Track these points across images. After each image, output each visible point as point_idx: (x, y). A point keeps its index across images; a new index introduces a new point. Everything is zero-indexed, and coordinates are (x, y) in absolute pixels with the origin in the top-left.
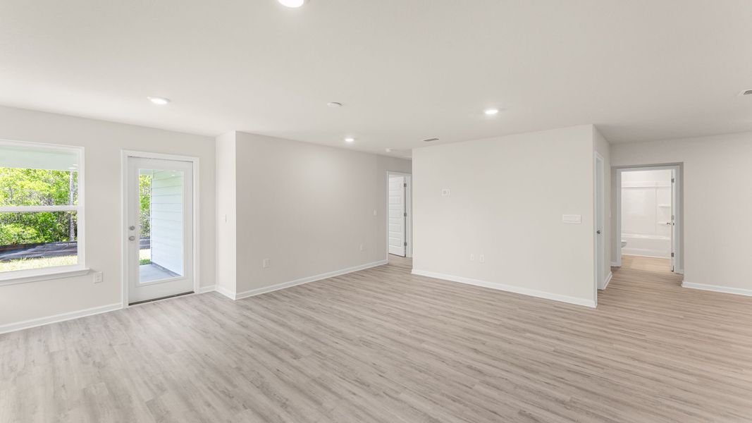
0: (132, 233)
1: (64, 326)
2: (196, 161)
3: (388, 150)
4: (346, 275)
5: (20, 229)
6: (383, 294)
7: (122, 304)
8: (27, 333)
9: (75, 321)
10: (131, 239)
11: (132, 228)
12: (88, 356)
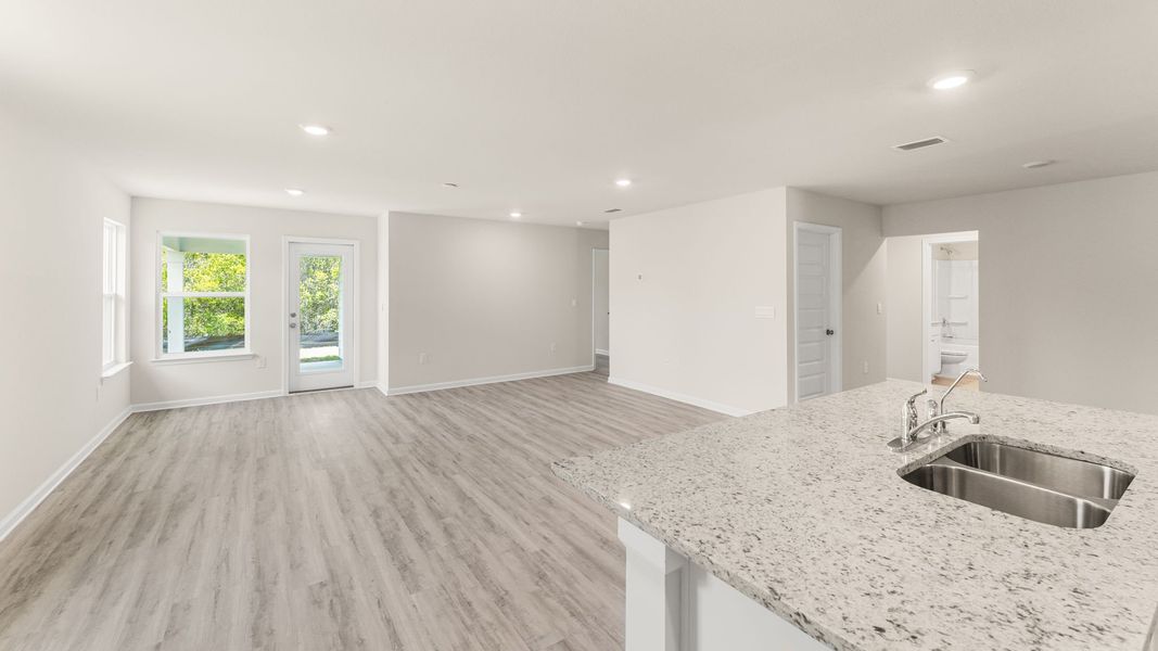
0: (293, 320)
1: (229, 406)
2: (357, 244)
3: (579, 224)
4: (527, 381)
5: (233, 319)
6: (547, 400)
7: (282, 392)
8: (201, 408)
9: (240, 403)
10: (292, 326)
11: (293, 315)
12: (236, 426)
